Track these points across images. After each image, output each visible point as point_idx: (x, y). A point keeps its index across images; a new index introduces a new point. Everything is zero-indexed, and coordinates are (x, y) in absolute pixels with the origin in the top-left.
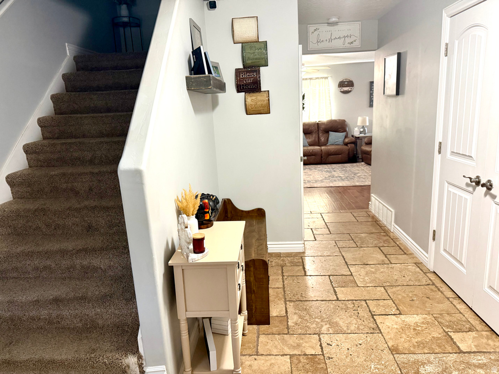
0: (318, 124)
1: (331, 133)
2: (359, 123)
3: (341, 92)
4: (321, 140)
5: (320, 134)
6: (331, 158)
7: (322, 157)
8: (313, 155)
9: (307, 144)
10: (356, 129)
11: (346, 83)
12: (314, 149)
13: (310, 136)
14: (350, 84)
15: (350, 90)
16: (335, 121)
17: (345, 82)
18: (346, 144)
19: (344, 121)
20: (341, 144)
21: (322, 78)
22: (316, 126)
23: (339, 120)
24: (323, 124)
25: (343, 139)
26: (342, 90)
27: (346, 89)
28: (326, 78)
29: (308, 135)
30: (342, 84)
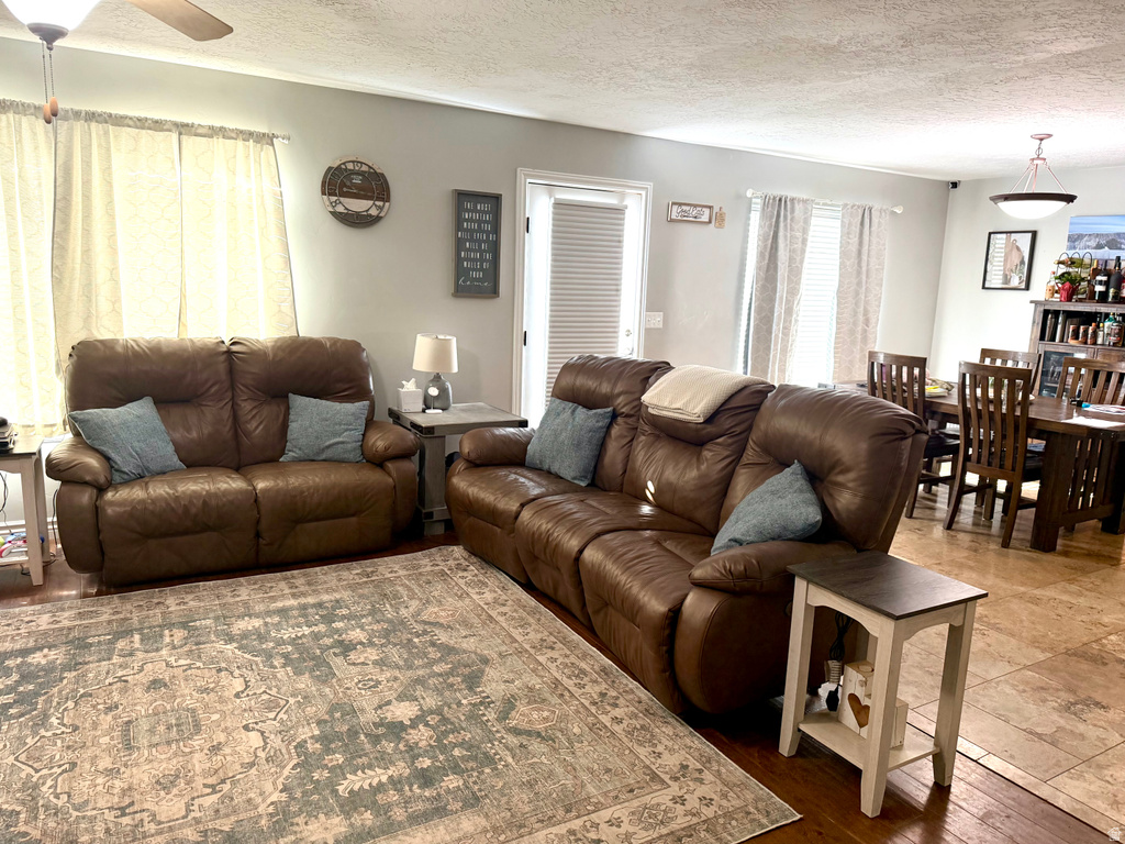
0: (229, 353)
1: (299, 402)
2: (422, 360)
3: (334, 214)
4: (247, 434)
5: (246, 406)
6: (309, 537)
7: (258, 535)
8: (206, 528)
9: (175, 461)
10: (410, 386)
11: (357, 180)
12: (216, 495)
13: (192, 415)
14: (375, 186)
15: (374, 212)
16: (311, 346)
17: (353, 172)
18: (378, 461)
19: (354, 349)
20: (351, 456)
21: (248, 135)
22: (222, 367)
23: (335, 341)
24: (256, 355)
25: (358, 434)
26: (340, 209)
27: (358, 205)
28: (268, 139)
29: (176, 412)
30: (337, 183)
